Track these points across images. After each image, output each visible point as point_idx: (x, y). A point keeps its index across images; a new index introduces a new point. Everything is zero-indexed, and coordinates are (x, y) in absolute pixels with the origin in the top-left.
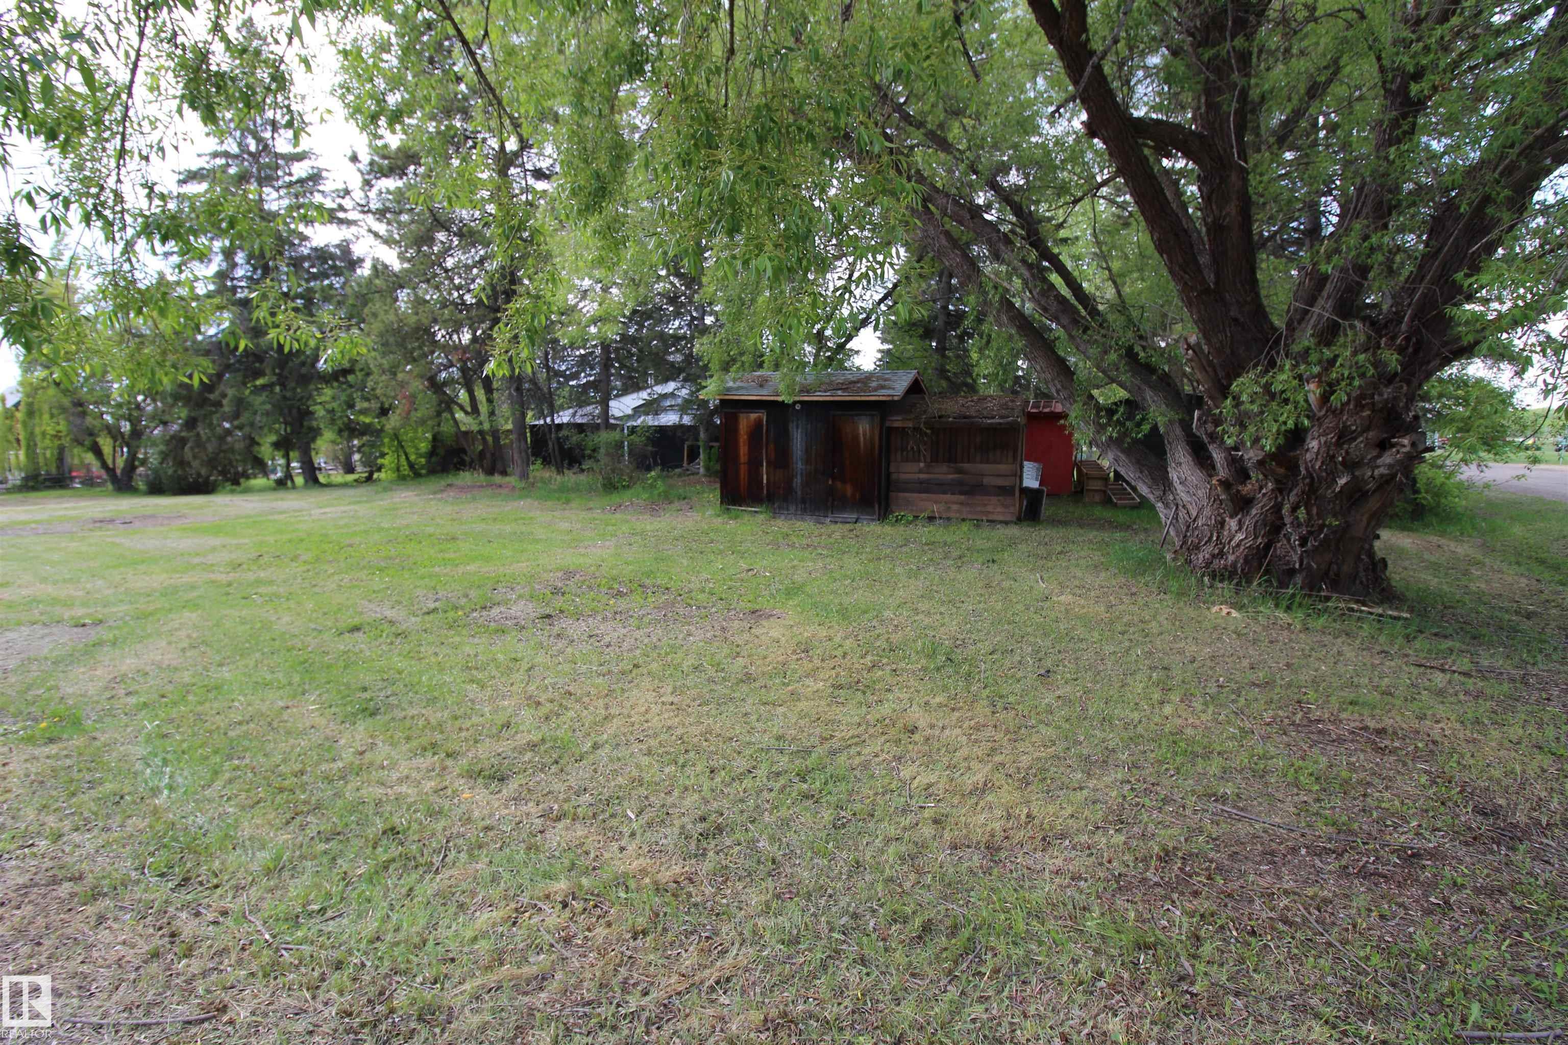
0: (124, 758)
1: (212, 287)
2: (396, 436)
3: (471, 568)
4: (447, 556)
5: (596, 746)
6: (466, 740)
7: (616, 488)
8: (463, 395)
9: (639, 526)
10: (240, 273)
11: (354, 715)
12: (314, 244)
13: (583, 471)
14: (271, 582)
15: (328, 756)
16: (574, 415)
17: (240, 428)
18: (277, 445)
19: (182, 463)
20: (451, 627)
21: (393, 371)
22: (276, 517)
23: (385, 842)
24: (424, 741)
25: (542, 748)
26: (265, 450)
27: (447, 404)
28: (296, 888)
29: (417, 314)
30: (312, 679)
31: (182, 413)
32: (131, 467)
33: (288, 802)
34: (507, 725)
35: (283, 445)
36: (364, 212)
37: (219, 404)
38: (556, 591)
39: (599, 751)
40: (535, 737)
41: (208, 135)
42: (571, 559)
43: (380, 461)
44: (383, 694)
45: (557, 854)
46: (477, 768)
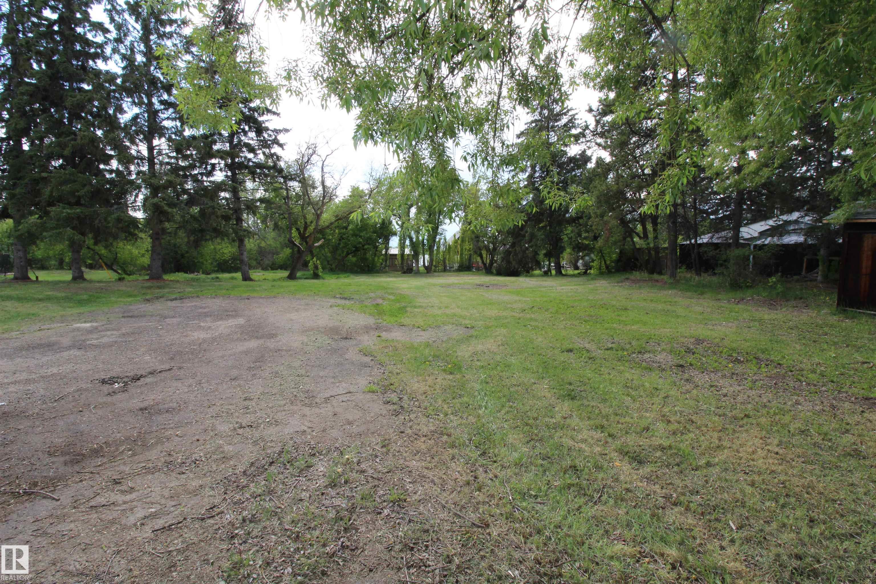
0: (472, 388)
1: (526, 183)
2: (601, 251)
3: (634, 327)
4: (621, 319)
5: (708, 464)
6: (621, 430)
7: (740, 287)
8: (639, 228)
9: (758, 315)
10: (537, 175)
11: (564, 396)
12: (569, 155)
13: (715, 274)
14: (536, 320)
15: (549, 414)
16: (712, 238)
17: (531, 247)
18: (546, 255)
19: (509, 262)
20: (619, 360)
21: (602, 216)
22: (543, 289)
23: (570, 472)
24: (598, 422)
25: (669, 452)
26: (541, 257)
27: (630, 233)
28: (527, 478)
29: (617, 184)
30: (547, 372)
31: (510, 239)
32: (491, 263)
33: (529, 431)
34: (647, 429)
35: (548, 255)
36: (594, 135)
37: (524, 236)
38: (689, 351)
39: (710, 469)
40: (666, 443)
41: (528, 113)
42: (702, 332)
43: (591, 264)
44: (579, 389)
45: (672, 528)
46: (626, 450)
